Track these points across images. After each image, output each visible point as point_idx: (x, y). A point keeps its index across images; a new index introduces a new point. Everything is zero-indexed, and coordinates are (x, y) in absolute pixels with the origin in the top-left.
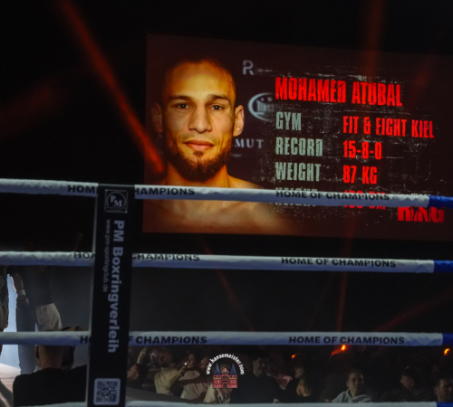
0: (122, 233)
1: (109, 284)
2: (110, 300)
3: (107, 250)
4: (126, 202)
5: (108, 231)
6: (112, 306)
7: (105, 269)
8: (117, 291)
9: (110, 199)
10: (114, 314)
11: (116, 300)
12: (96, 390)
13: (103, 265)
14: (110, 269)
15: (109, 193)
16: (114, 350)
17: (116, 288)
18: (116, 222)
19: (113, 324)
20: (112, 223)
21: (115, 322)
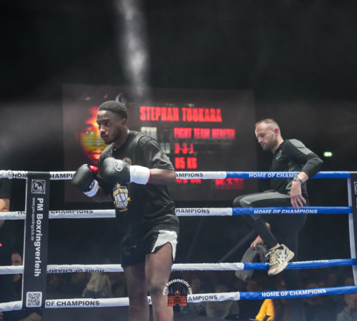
0: (42, 205)
4: (44, 187)
6: (37, 249)
10: (38, 254)
12: (27, 299)
13: (31, 224)
15: (34, 182)
16: (38, 275)
19: (37, 260)
20: (36, 200)
21: (39, 258)
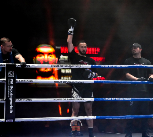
1: (10, 95)
2: (10, 99)
3: (9, 86)
5: (9, 82)
6: (11, 101)
7: (9, 91)
8: (12, 97)
9: (9, 73)
11: (12, 99)
14: (10, 91)
17: (11, 97)
18: (11, 79)
19: (11, 106)
21: (12, 105)
